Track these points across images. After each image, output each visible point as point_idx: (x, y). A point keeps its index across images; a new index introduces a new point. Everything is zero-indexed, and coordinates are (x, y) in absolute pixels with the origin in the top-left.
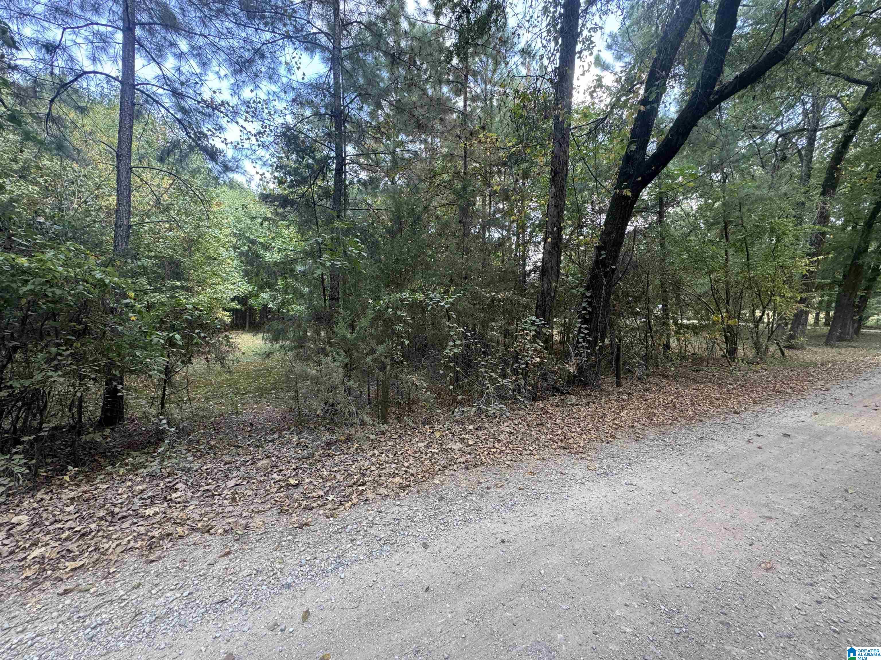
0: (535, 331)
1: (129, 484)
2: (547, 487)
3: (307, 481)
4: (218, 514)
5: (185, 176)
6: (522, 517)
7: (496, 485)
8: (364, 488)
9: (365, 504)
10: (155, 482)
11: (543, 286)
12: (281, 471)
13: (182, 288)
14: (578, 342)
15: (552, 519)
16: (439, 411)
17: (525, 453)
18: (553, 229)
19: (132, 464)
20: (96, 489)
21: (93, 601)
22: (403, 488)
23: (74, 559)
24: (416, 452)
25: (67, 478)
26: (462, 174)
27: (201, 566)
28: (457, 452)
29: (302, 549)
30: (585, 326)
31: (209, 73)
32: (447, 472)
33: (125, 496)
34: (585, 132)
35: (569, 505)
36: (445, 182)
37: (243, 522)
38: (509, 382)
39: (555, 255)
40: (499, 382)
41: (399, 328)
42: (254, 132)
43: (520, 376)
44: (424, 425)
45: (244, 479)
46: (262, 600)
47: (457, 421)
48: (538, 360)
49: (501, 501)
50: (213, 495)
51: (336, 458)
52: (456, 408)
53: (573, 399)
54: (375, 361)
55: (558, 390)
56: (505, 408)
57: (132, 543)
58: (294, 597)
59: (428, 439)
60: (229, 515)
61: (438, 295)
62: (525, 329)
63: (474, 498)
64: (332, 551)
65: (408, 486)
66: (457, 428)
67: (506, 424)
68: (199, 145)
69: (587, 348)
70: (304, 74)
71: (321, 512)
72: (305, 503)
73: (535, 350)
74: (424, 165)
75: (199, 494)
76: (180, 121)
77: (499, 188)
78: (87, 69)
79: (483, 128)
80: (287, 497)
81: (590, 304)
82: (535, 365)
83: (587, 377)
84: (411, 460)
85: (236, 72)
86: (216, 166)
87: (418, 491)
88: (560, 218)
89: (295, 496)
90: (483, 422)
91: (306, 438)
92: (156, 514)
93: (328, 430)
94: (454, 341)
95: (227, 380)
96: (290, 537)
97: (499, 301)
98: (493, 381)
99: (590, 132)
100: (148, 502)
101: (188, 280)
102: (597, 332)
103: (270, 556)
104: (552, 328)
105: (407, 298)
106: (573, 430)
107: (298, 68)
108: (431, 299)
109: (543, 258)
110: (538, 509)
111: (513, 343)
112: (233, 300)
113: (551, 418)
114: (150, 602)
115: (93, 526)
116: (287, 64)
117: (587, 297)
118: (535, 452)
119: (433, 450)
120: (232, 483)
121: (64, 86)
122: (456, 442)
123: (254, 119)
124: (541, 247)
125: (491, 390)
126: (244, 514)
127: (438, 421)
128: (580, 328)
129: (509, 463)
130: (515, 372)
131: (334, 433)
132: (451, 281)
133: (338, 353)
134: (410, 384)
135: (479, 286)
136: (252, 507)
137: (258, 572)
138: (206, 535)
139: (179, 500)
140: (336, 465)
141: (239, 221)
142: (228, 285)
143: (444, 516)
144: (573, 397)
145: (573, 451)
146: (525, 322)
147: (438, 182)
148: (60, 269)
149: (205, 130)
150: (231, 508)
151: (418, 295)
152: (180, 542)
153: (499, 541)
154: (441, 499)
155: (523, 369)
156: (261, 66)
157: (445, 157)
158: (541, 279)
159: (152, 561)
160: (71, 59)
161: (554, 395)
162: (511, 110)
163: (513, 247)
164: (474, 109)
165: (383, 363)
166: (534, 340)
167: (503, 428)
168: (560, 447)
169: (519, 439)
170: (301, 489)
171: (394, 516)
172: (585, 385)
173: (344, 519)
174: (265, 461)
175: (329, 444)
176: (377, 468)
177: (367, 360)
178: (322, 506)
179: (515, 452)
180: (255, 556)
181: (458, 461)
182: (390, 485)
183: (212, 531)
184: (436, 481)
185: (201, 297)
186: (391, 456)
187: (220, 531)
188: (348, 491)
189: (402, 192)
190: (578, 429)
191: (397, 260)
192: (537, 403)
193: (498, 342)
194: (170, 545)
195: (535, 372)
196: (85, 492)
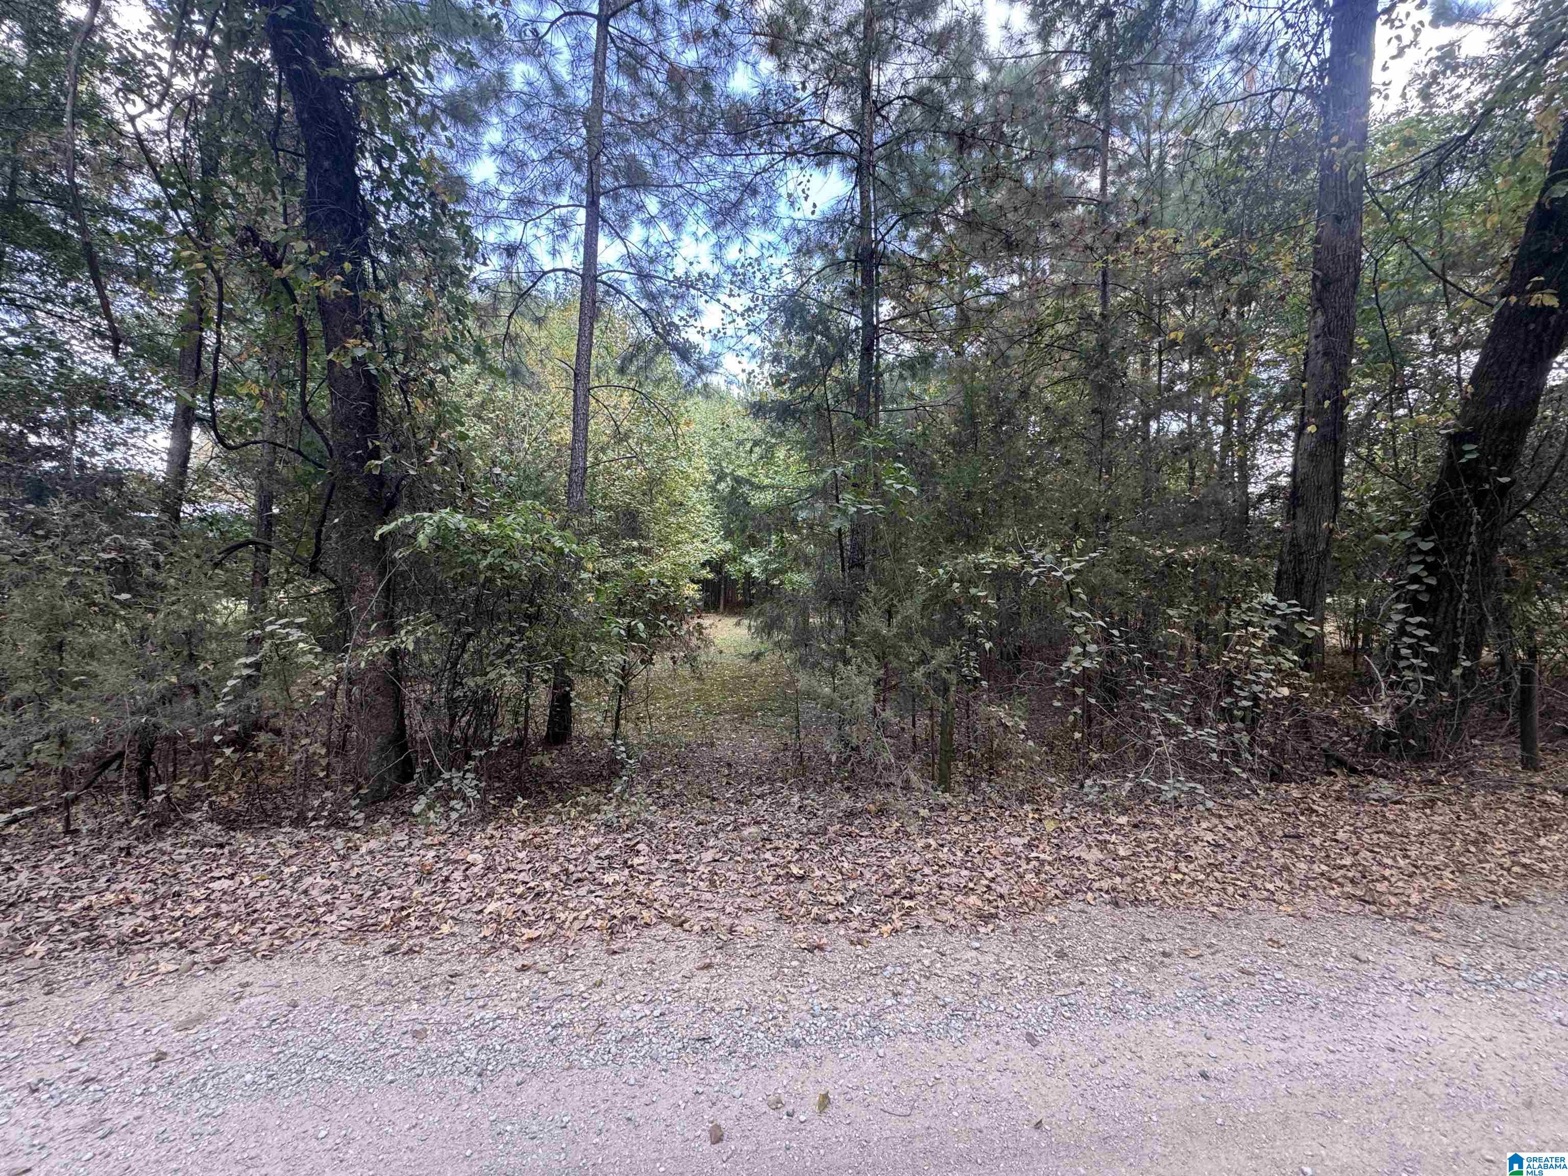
0: (1277, 628)
1: (582, 832)
2: (1314, 980)
3: (818, 873)
4: (693, 901)
5: (648, 388)
6: (1252, 1034)
7: (1184, 952)
8: (912, 904)
9: (916, 934)
10: (612, 836)
11: (1294, 527)
12: (777, 849)
13: (640, 550)
14: (1396, 654)
15: (1331, 1057)
16: (1053, 780)
17: (1253, 894)
18: (1320, 403)
19: (584, 805)
20: (547, 833)
21: (553, 991)
22: (986, 918)
23: (529, 925)
24: (1007, 854)
25: (514, 811)
26: (1097, 318)
27: (674, 976)
28: (1092, 867)
29: (814, 988)
30: (1418, 619)
31: (683, 236)
32: (1074, 905)
33: (579, 850)
34: (1408, 176)
35: (1380, 1038)
36: (1060, 338)
37: (728, 922)
38: (1209, 735)
39: (1327, 463)
40: (1185, 733)
41: (972, 619)
42: (740, 310)
43: (1238, 725)
44: (1022, 803)
45: (725, 853)
46: (758, 1054)
47: (1090, 804)
48: (1285, 691)
49: (1196, 988)
50: (685, 871)
51: (862, 841)
52: (1087, 776)
53: (1386, 789)
54: (928, 675)
55: (1340, 763)
56: (1200, 789)
57: (590, 921)
58: (805, 1065)
59: (1031, 832)
60: (707, 905)
61: (1049, 557)
62: (1249, 624)
63: (1133, 969)
64: (861, 1003)
65: (995, 916)
66: (1090, 818)
67: (1204, 825)
68: (668, 343)
69: (1424, 671)
70: (815, 206)
71: (842, 932)
72: (815, 910)
73: (1278, 670)
74: (1018, 312)
75: (666, 865)
76: (644, 312)
77: (1180, 335)
78: (546, 269)
79: (1143, 222)
80: (788, 895)
81: (1431, 569)
82: (1276, 702)
83: (1426, 739)
84: (999, 869)
85: (717, 227)
86: (687, 368)
87: (1014, 931)
88: (1340, 377)
89: (801, 896)
90: (1150, 813)
91: (814, 800)
92: (616, 883)
93: (848, 789)
94: (1084, 646)
95: (696, 690)
96: (795, 963)
97: (1186, 564)
98: (1172, 731)
99: (1423, 174)
100: (606, 863)
101: (645, 538)
102: (1458, 635)
103: (766, 988)
104: (1321, 622)
105: (988, 563)
106: (1389, 862)
107: (806, 199)
108: (1035, 565)
109: (1295, 466)
110: (1293, 1029)
111: (1219, 655)
112: (703, 565)
113: (1322, 825)
114: (615, 1012)
115: (547, 884)
116: (790, 196)
117: (1420, 552)
118: (1279, 896)
119: (1042, 856)
120: (708, 856)
121: (523, 295)
122: (1089, 847)
123: (742, 292)
124: (1289, 445)
125: (1168, 747)
126: (728, 910)
127: (1049, 799)
128: (1404, 623)
129: (1214, 909)
130: (1226, 714)
131: (857, 796)
132: (1076, 527)
133: (865, 660)
134: (993, 723)
135: (1138, 534)
136: (739, 900)
137: (751, 1009)
138: (678, 930)
139: (641, 868)
140: (863, 855)
141: (714, 444)
142: (698, 543)
143: (1068, 991)
144: (1385, 783)
145: (1387, 912)
146: (1249, 609)
147: (1047, 340)
148: (518, 535)
149: (676, 320)
150: (709, 896)
151: (1009, 557)
152: (646, 932)
153: (1194, 1071)
154: (1061, 955)
155: (1245, 709)
156: (752, 209)
157: (1061, 291)
158: (1291, 515)
159: (615, 953)
160: (531, 258)
161: (1330, 774)
162: (1208, 173)
163: (1216, 448)
164: (1123, 188)
165: (944, 682)
166: (1273, 647)
167: (1197, 831)
168: (1350, 897)
169: (1238, 862)
170: (808, 885)
171: (968, 967)
172: (1422, 757)
173: (880, 953)
174: (753, 829)
175: (851, 814)
176: (935, 872)
177: (915, 675)
178: (843, 921)
179: (1231, 890)
180: (747, 980)
181: (1096, 885)
182: (959, 908)
183: (686, 926)
184: (1051, 919)
185: (663, 563)
186: (959, 854)
187: (697, 928)
188: (886, 905)
189: (976, 369)
190: (1402, 863)
191: (969, 495)
192: (1283, 787)
193: (1183, 647)
194: (634, 933)
195: (1277, 718)
196: (535, 835)
